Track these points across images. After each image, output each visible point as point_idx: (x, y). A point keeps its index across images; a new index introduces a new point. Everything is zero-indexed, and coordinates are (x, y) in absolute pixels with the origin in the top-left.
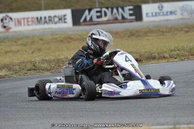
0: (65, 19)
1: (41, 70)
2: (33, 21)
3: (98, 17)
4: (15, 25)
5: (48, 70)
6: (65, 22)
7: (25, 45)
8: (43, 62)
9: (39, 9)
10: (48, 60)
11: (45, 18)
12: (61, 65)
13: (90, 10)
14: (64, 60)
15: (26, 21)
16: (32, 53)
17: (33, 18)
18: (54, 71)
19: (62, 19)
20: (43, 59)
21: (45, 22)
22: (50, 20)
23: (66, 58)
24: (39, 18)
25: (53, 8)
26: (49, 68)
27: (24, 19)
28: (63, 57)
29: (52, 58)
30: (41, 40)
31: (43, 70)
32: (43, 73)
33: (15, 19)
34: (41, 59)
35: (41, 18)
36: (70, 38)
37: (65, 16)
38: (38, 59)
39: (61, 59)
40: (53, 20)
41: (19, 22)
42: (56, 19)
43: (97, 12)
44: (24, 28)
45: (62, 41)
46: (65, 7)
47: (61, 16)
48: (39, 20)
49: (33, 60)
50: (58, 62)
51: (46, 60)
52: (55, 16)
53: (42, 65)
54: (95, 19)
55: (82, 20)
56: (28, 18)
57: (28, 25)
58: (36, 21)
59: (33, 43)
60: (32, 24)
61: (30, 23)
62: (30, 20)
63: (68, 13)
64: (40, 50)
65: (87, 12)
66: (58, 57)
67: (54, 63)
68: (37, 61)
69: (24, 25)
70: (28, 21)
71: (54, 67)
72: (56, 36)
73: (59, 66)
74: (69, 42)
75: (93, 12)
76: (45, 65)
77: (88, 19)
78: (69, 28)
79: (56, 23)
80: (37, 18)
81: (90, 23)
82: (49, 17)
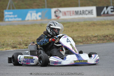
0: (92, 12)
1: (77, 42)
2: (73, 13)
3: (112, 12)
4: (63, 15)
5: (81, 42)
6: (92, 14)
7: (68, 27)
8: (79, 37)
9: (77, 6)
10: (82, 36)
11: (80, 11)
12: (89, 39)
13: (107, 7)
14: (91, 36)
15: (69, 13)
16: (72, 32)
17: (73, 11)
18: (84, 43)
19: (90, 12)
20: (79, 36)
21: (81, 14)
22: (83, 12)
23: (92, 35)
24: (77, 12)
25: (85, 6)
26: (82, 41)
27: (68, 12)
28: (90, 35)
29: (84, 35)
30: (78, 24)
31: (78, 42)
32: (78, 44)
33: (63, 12)
34: (77, 36)
35: (78, 11)
36: (95, 24)
37: (92, 10)
38: (76, 36)
39: (89, 36)
40: (85, 13)
41: (65, 14)
42: (87, 12)
43: (111, 8)
44: (68, 17)
45: (90, 25)
46: (93, 5)
47: (90, 11)
48: (77, 13)
49: (73, 36)
50: (87, 38)
51: (80, 36)
52: (86, 11)
53: (78, 39)
54: (110, 13)
55: (102, 13)
56: (70, 11)
57: (70, 15)
58: (75, 13)
59: (73, 26)
60: (72, 15)
61: (71, 14)
62: (71, 12)
63: (94, 8)
64: (77, 30)
65: (105, 8)
66: (88, 35)
67: (85, 38)
68: (75, 37)
69: (68, 15)
70: (70, 13)
71: (85, 41)
72: (86, 22)
73: (88, 40)
74: (94, 26)
75: (109, 9)
76: (80, 39)
77: (106, 12)
78: (94, 18)
79: (87, 14)
80: (76, 11)
81: (107, 15)
82: (83, 11)
